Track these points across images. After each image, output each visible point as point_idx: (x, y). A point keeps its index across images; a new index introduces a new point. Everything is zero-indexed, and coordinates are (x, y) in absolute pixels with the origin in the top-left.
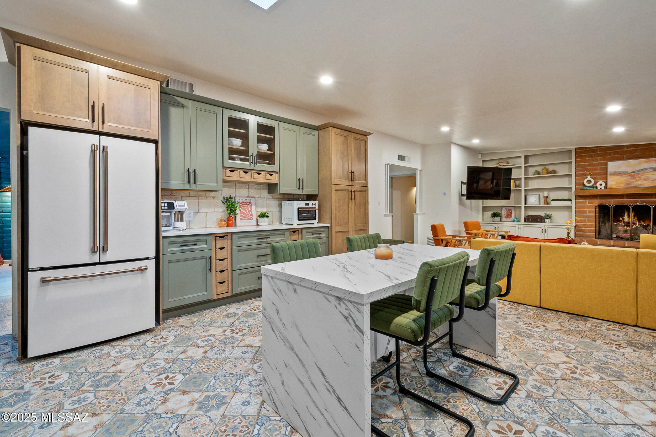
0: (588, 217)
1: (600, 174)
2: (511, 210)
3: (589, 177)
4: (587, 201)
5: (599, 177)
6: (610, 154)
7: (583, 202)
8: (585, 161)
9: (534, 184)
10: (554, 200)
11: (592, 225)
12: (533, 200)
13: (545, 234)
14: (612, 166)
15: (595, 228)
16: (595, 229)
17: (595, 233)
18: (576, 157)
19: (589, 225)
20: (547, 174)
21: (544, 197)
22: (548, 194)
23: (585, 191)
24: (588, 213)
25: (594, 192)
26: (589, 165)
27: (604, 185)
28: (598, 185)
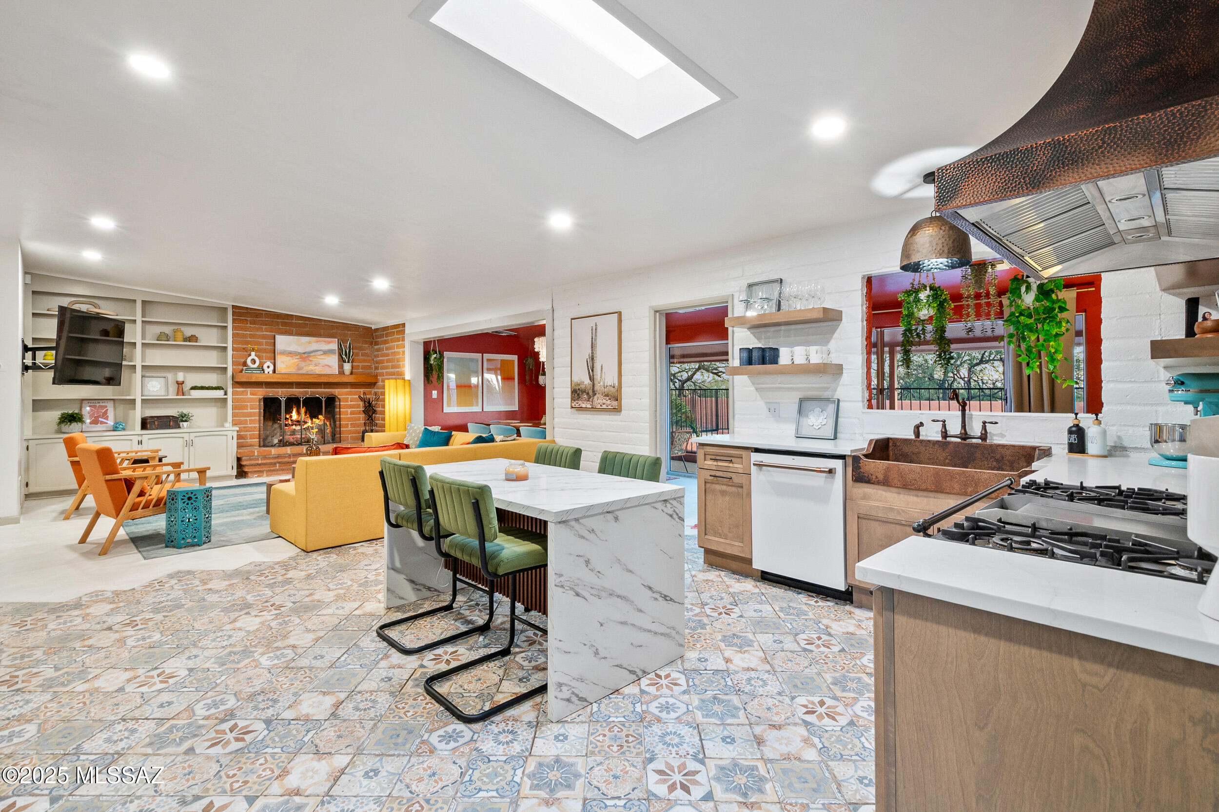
0: (250, 415)
1: (265, 351)
2: (106, 407)
3: (253, 354)
4: (249, 390)
5: (264, 355)
6: (277, 324)
7: (243, 392)
8: (246, 329)
9: (158, 357)
10: (194, 388)
11: (255, 427)
12: (156, 387)
13: (191, 448)
14: (283, 342)
15: (259, 431)
16: (259, 433)
17: (260, 438)
18: (234, 321)
19: (251, 427)
20: (184, 341)
21: (177, 383)
22: (185, 377)
23: (250, 375)
24: (251, 409)
25: (262, 378)
26: (252, 336)
27: (272, 367)
28: (265, 367)
